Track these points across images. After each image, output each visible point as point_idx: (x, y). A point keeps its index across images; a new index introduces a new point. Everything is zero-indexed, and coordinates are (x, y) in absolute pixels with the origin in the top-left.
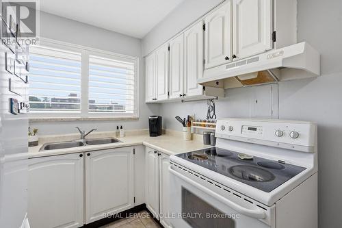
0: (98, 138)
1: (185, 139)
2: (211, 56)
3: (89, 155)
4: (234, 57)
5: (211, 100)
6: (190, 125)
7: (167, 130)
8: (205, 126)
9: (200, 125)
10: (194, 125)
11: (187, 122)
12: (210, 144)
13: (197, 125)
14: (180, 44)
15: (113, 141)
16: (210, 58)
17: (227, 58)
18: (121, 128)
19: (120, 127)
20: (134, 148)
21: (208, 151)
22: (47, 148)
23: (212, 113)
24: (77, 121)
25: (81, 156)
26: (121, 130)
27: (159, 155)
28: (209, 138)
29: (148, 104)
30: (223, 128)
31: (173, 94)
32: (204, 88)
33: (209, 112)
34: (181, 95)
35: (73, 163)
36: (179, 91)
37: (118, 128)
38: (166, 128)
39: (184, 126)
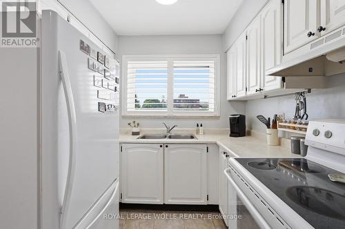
0: (180, 133)
1: (269, 144)
2: (291, 35)
3: (167, 146)
4: (321, 29)
5: (301, 94)
6: (275, 126)
7: (252, 131)
8: (294, 128)
9: (289, 127)
10: (281, 127)
11: (273, 124)
12: (300, 154)
13: (285, 127)
14: (257, 30)
15: (192, 137)
16: (290, 38)
17: (310, 34)
18: (201, 126)
19: (199, 125)
20: (208, 147)
21: (297, 163)
22: (144, 137)
23: (302, 112)
24: (165, 117)
25: (161, 146)
26: (200, 128)
27: (227, 156)
28: (298, 146)
29: (230, 101)
30: (316, 133)
31: (251, 89)
32: (283, 80)
33: (298, 109)
34: (257, 91)
35: (156, 152)
36: (257, 85)
37: (198, 126)
38: (251, 129)
39: (269, 127)
